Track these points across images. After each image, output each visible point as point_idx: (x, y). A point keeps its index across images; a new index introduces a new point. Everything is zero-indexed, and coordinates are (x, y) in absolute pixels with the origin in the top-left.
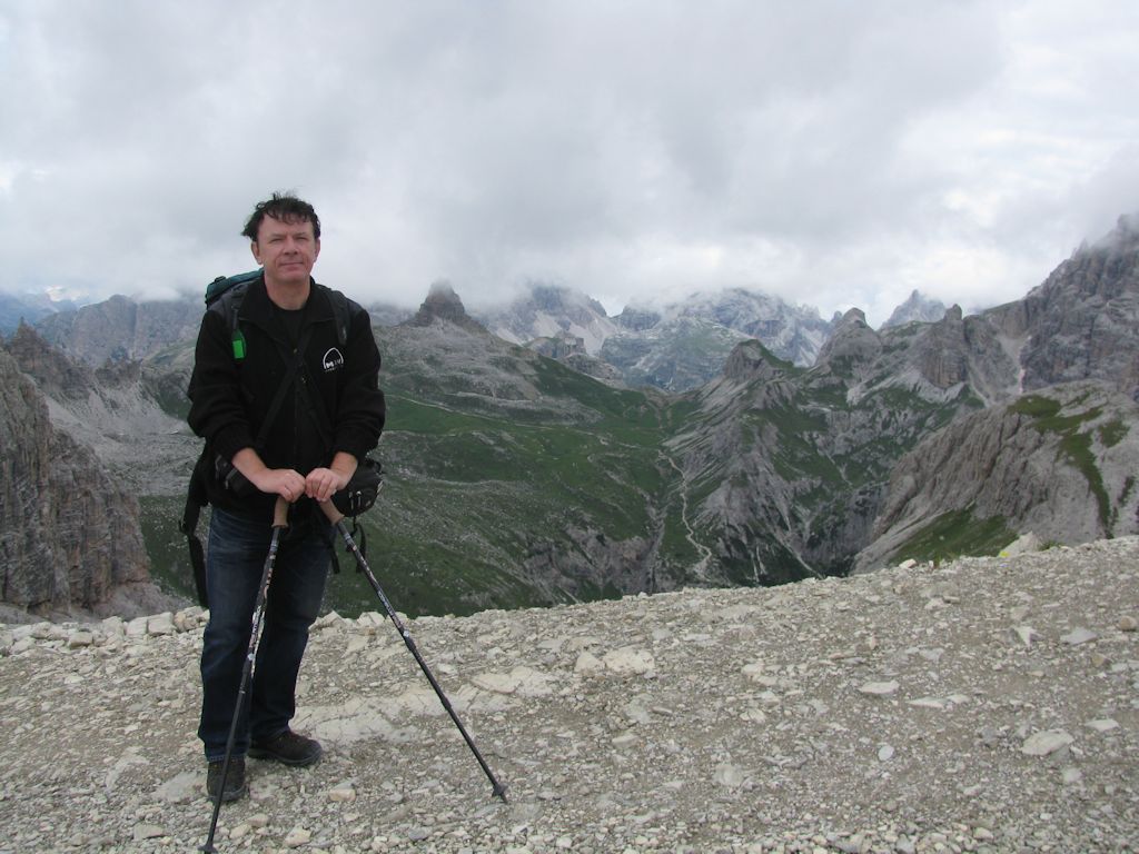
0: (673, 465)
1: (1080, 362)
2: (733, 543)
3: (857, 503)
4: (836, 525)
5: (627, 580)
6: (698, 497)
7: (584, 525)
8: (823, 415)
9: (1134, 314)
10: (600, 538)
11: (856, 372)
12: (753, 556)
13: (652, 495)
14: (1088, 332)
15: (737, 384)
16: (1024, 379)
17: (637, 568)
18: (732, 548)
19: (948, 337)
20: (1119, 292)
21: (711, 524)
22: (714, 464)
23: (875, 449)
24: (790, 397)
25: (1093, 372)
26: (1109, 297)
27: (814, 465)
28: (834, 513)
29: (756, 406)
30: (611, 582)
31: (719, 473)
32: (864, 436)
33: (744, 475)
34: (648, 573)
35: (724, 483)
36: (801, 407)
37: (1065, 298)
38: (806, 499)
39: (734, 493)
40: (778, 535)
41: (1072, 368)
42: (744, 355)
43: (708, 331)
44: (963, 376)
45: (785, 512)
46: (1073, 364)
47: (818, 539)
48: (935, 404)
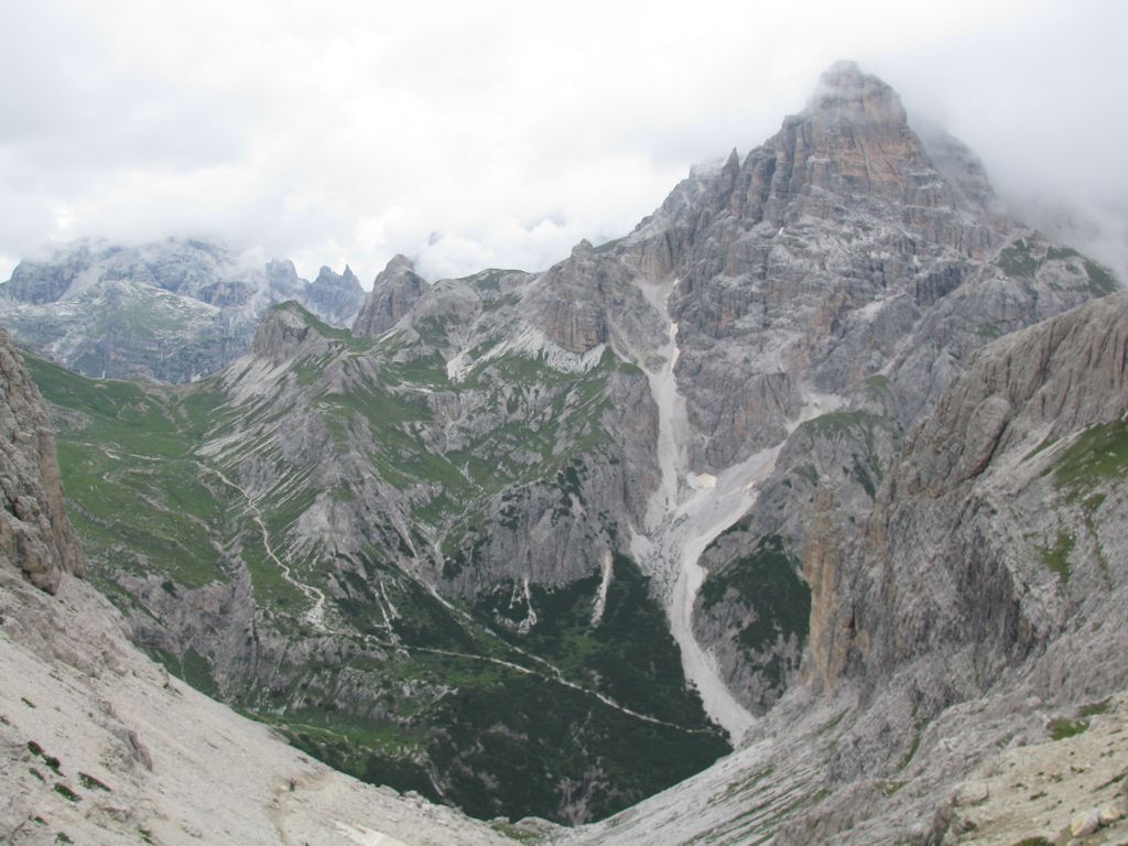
0: (225, 480)
1: (755, 308)
2: (348, 578)
3: (502, 512)
4: (478, 544)
5: (213, 643)
6: (282, 521)
7: (140, 571)
8: (424, 399)
10: (168, 587)
11: (453, 338)
12: (377, 595)
13: (211, 524)
14: (760, 270)
15: (277, 364)
16: (679, 336)
17: (223, 625)
18: (349, 586)
19: (580, 285)
20: (795, 217)
21: (312, 556)
22: (291, 474)
23: (502, 440)
24: (374, 376)
25: (775, 322)
26: (781, 223)
27: (425, 466)
28: (472, 529)
29: (332, 391)
30: (192, 649)
31: (305, 484)
32: (485, 424)
33: (346, 484)
34: (247, 630)
35: (320, 497)
36: (391, 389)
37: (722, 227)
38: (428, 511)
39: (338, 509)
40: (402, 563)
41: (747, 318)
42: (281, 323)
44: (603, 334)
45: (406, 534)
46: (746, 312)
47: (456, 566)
48: (572, 375)
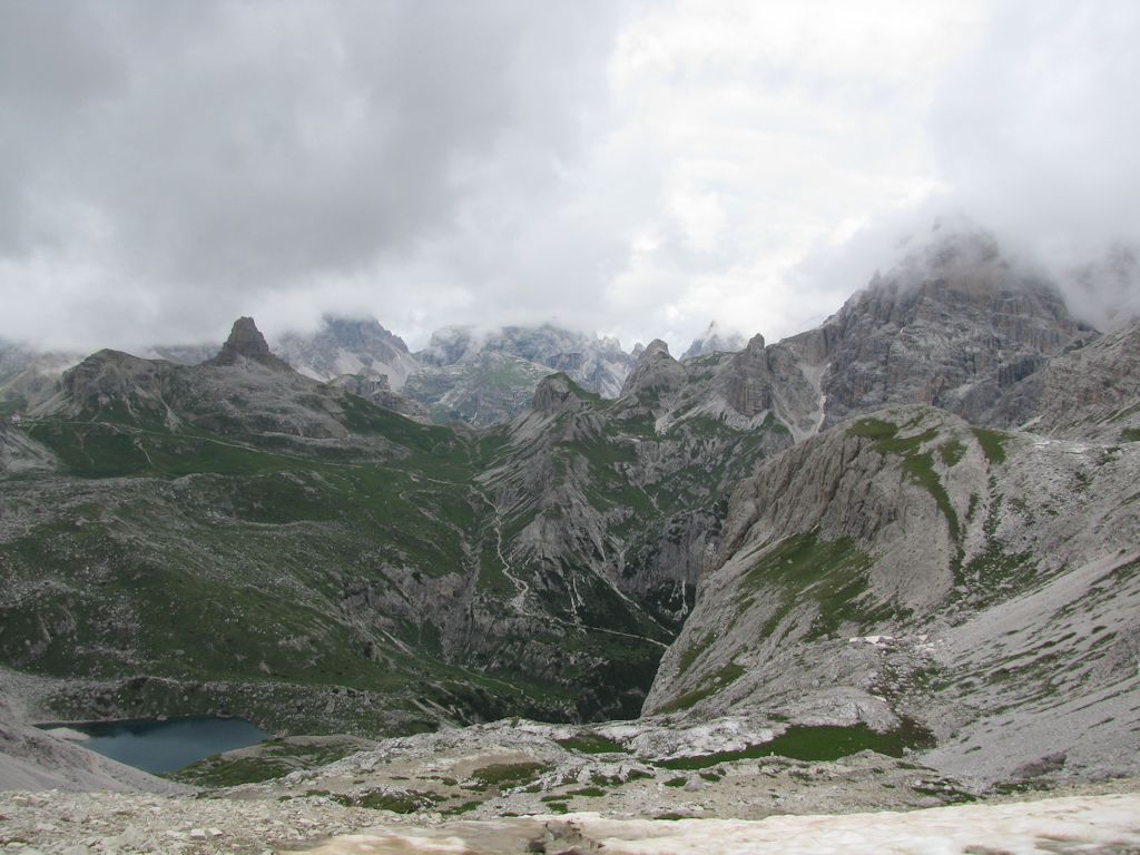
0: (485, 500)
1: (878, 387)
2: (549, 575)
3: (670, 532)
4: (652, 553)
5: (445, 618)
6: (512, 531)
7: (399, 564)
8: (633, 446)
9: (926, 340)
10: (416, 576)
11: (664, 402)
12: (569, 588)
13: (466, 531)
14: (884, 359)
15: (545, 417)
16: (826, 405)
17: (455, 604)
18: (549, 582)
19: (752, 366)
20: (911, 320)
21: (526, 558)
22: (526, 498)
23: (683, 478)
24: (599, 430)
25: (891, 397)
26: (902, 324)
27: (626, 495)
28: (649, 543)
29: (566, 438)
30: (429, 620)
31: (533, 506)
32: (674, 466)
33: (558, 507)
34: (466, 610)
35: (537, 516)
36: (610, 439)
37: (862, 326)
38: (619, 529)
39: (548, 526)
40: (594, 566)
41: (871, 393)
42: (551, 388)
43: (511, 366)
44: (768, 404)
45: (599, 544)
46: (871, 390)
47: (633, 569)
48: (742, 432)
